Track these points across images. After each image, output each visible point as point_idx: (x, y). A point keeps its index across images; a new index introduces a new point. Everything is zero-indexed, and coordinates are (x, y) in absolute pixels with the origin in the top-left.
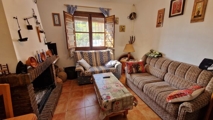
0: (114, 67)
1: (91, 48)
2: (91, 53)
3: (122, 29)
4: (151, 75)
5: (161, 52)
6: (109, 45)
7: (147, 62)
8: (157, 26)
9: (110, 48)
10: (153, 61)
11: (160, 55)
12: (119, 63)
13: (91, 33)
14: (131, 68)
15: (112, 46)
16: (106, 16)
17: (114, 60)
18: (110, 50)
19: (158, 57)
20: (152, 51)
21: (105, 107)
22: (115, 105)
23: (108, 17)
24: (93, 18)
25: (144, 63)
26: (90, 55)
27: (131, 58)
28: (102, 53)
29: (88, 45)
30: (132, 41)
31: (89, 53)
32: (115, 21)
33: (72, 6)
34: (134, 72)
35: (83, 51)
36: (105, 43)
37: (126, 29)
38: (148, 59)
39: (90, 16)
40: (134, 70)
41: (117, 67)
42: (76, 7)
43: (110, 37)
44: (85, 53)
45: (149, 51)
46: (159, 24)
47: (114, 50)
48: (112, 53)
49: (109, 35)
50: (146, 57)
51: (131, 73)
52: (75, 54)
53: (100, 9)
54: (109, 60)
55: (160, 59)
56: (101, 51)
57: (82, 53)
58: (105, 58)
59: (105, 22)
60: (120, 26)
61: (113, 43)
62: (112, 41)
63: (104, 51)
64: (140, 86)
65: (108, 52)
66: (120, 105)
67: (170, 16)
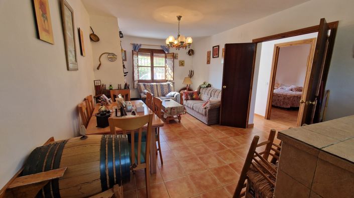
0: (173, 97)
1: (153, 81)
2: (153, 85)
3: (182, 64)
4: (202, 101)
5: (210, 83)
6: (170, 78)
7: (201, 92)
8: (208, 63)
9: (170, 81)
10: (204, 90)
11: (209, 86)
12: (177, 93)
13: (152, 67)
14: (187, 96)
15: (172, 79)
16: (166, 52)
17: (174, 91)
18: (170, 83)
19: (207, 87)
20: (204, 83)
21: (167, 111)
22: (173, 111)
23: (168, 53)
24: (154, 54)
25: (199, 93)
26: (152, 87)
27: (190, 90)
28: (163, 85)
29: (149, 78)
30: (191, 75)
31: (150, 85)
32: (174, 57)
33: (137, 45)
34: (189, 98)
35: (146, 84)
36: (166, 76)
37: (186, 64)
38: (201, 89)
39: (152, 52)
40: (189, 97)
41: (176, 96)
42: (140, 45)
43: (170, 71)
44: (148, 85)
45: (202, 83)
46: (208, 62)
47: (173, 83)
48: (172, 86)
49: (169, 69)
50: (200, 88)
51: (187, 99)
52: (139, 85)
53: (161, 46)
54: (170, 91)
55: (209, 88)
56: (162, 83)
57: (144, 85)
58: (166, 89)
59: (166, 57)
60: (179, 61)
61: (172, 76)
62: (172, 74)
63: (165, 83)
64: (191, 107)
65: (169, 84)
66: (176, 110)
67: (213, 57)
